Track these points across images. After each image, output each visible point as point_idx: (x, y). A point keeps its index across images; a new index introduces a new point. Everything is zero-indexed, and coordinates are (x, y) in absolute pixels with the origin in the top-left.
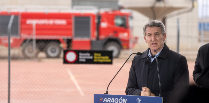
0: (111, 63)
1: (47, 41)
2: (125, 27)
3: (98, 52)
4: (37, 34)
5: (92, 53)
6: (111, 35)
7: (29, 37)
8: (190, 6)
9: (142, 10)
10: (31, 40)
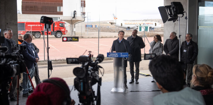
0: (78, 41)
1: (35, 32)
2: (63, 27)
3: (74, 37)
4: (32, 30)
5: (72, 38)
6: (58, 30)
7: (30, 31)
8: (84, 20)
9: (67, 21)
10: (31, 32)
